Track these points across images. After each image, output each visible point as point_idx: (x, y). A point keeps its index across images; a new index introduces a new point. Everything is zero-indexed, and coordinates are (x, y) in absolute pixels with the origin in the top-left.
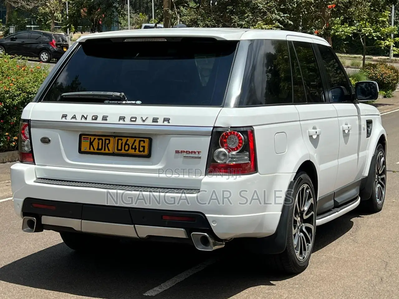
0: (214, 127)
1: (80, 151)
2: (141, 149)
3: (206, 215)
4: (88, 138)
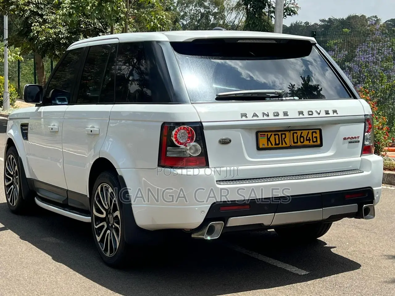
0: (365, 115)
1: (259, 149)
2: (315, 140)
3: (373, 188)
4: (265, 135)
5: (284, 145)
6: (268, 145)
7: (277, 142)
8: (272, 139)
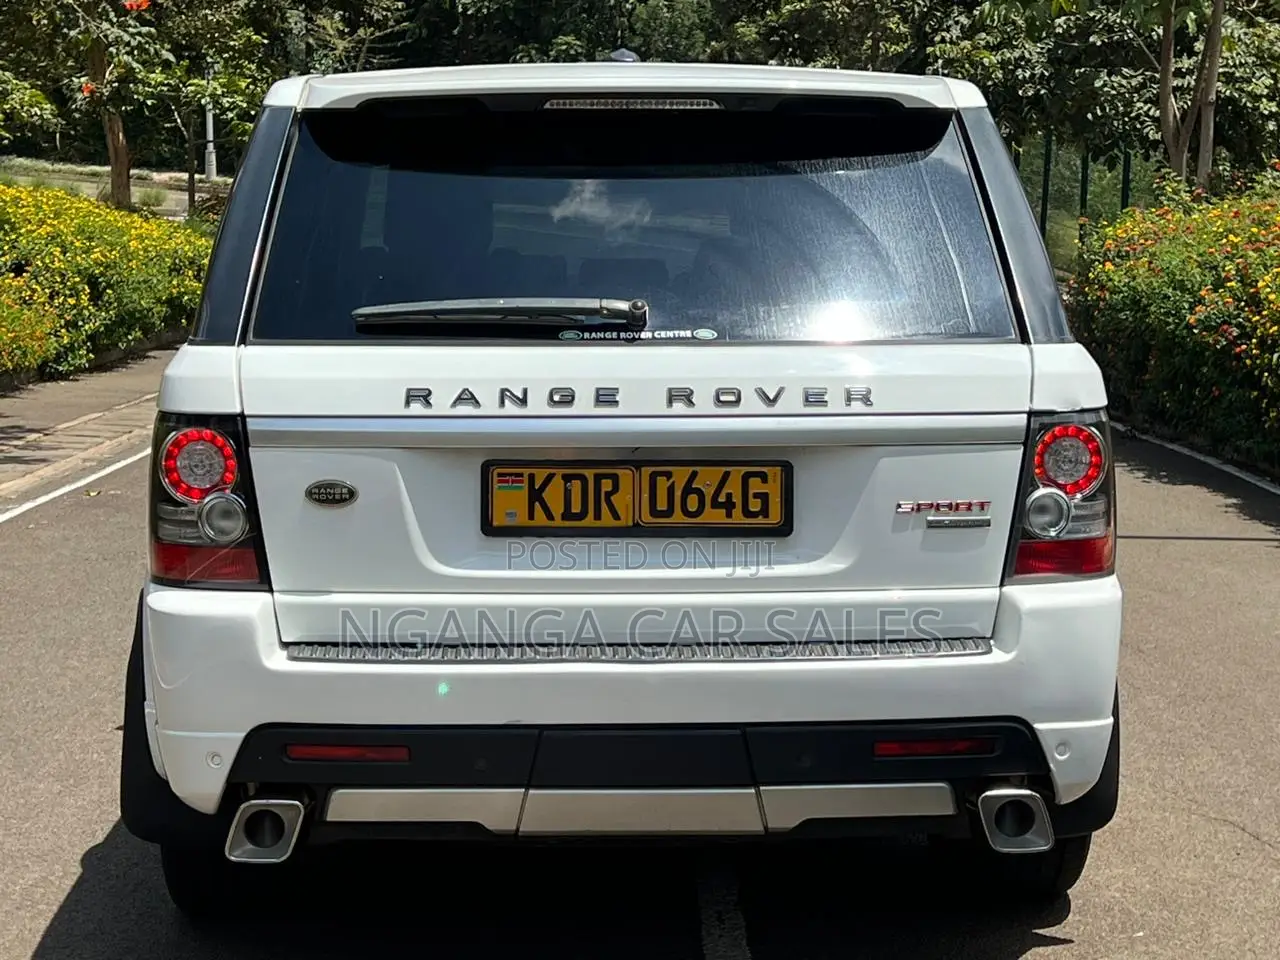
0: (1031, 414)
1: (489, 528)
2: (755, 505)
3: (1037, 726)
4: (521, 475)
5: (607, 520)
6: (531, 516)
7: (576, 508)
8: (554, 495)
